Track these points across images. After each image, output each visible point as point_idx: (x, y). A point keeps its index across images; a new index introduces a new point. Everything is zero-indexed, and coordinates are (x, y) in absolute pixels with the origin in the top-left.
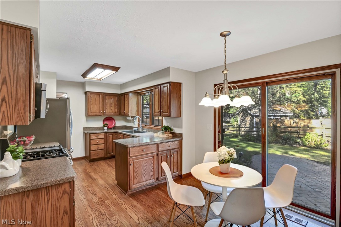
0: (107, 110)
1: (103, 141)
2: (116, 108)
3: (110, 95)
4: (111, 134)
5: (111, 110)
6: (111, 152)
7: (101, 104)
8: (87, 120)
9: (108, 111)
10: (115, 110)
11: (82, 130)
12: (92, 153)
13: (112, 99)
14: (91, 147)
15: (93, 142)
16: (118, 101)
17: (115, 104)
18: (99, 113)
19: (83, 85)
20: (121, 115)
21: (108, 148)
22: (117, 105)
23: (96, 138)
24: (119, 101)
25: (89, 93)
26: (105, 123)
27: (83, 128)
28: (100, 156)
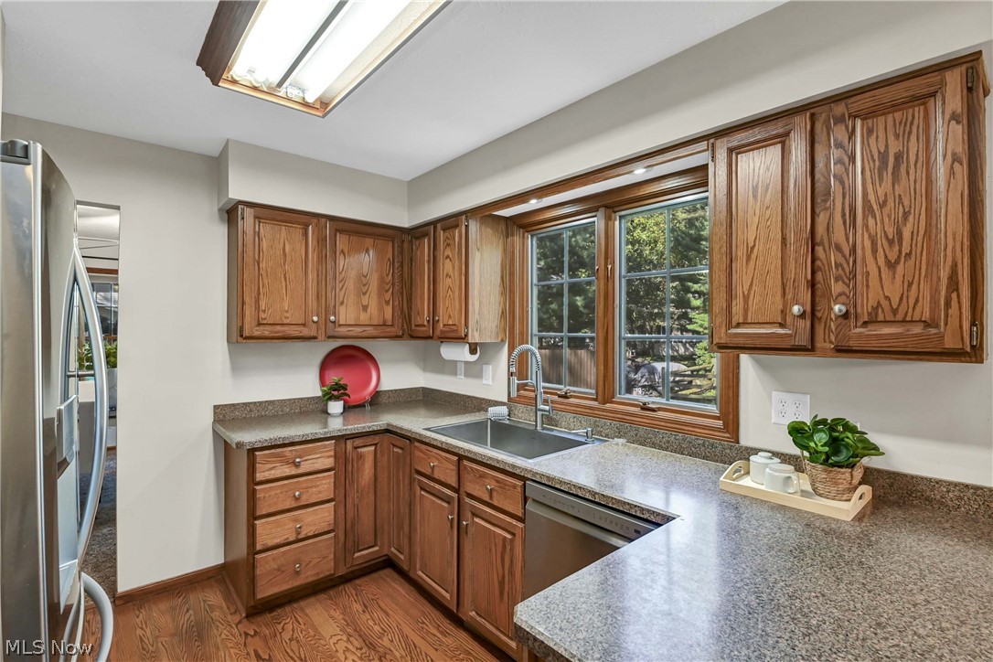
0: (342, 310)
1: (325, 486)
2: (388, 303)
3: (357, 233)
4: (369, 440)
5: (365, 308)
6: (369, 538)
7: (311, 276)
8: (236, 368)
9: (347, 314)
10: (381, 309)
11: (209, 418)
12: (266, 563)
13: (367, 251)
14: (259, 530)
15: (269, 498)
16: (396, 265)
17: (382, 280)
18: (304, 325)
19: (212, 168)
20: (412, 337)
21: (353, 525)
22: (393, 284)
23: (288, 471)
24: (402, 266)
25: (249, 213)
26: (333, 377)
27: (216, 407)
28: (308, 576)
